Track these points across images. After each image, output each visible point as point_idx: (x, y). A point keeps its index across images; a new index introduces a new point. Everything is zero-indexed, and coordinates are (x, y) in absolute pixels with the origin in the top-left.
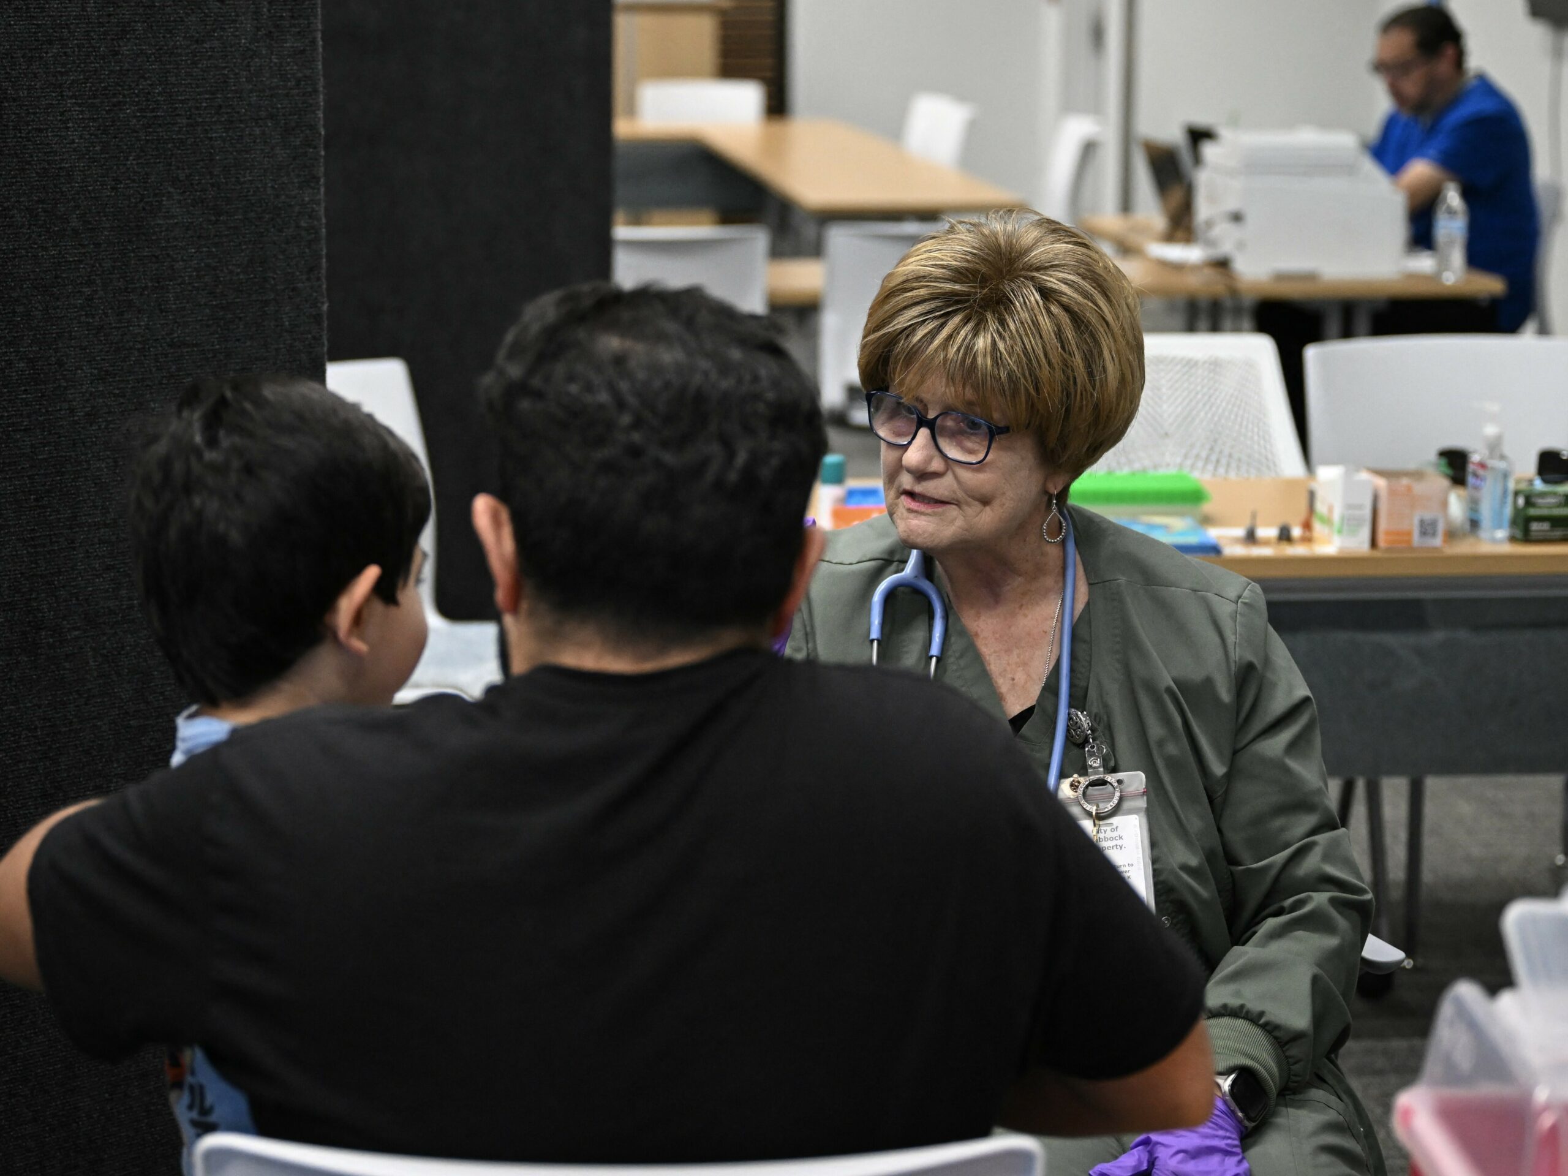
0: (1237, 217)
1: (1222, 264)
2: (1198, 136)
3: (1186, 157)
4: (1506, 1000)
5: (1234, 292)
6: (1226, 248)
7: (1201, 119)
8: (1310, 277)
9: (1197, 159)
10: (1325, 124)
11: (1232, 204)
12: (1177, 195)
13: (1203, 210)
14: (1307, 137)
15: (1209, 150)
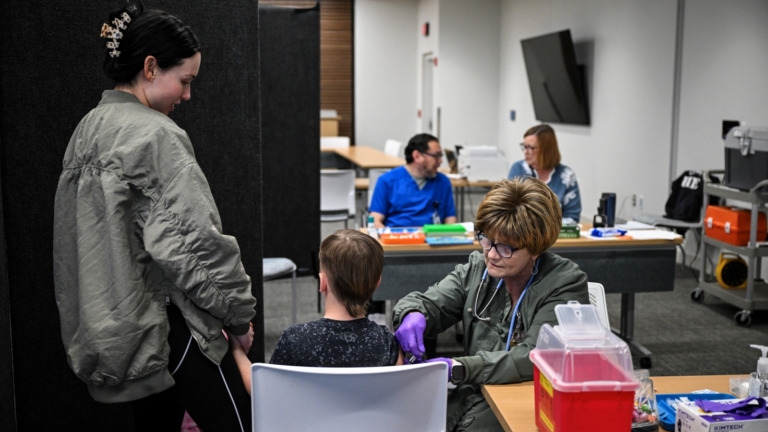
0: (468, 167)
1: (465, 179)
2: (458, 148)
3: (455, 154)
4: (555, 327)
5: (468, 185)
6: (466, 175)
7: (459, 144)
8: (486, 181)
9: (458, 153)
10: (489, 144)
11: (467, 164)
12: (453, 163)
13: (460, 165)
14: (484, 148)
15: (461, 151)
